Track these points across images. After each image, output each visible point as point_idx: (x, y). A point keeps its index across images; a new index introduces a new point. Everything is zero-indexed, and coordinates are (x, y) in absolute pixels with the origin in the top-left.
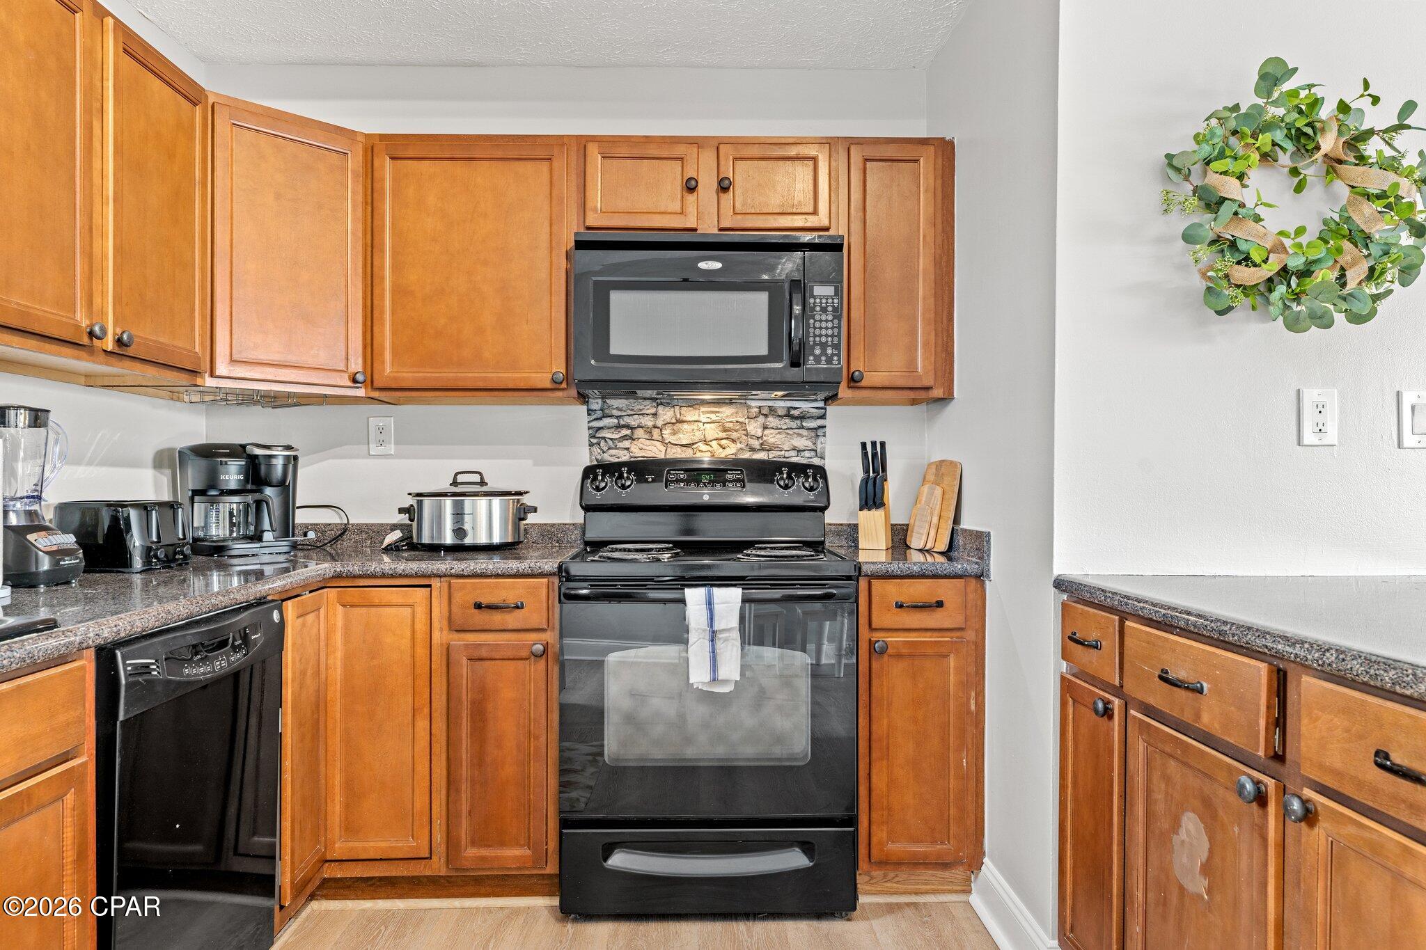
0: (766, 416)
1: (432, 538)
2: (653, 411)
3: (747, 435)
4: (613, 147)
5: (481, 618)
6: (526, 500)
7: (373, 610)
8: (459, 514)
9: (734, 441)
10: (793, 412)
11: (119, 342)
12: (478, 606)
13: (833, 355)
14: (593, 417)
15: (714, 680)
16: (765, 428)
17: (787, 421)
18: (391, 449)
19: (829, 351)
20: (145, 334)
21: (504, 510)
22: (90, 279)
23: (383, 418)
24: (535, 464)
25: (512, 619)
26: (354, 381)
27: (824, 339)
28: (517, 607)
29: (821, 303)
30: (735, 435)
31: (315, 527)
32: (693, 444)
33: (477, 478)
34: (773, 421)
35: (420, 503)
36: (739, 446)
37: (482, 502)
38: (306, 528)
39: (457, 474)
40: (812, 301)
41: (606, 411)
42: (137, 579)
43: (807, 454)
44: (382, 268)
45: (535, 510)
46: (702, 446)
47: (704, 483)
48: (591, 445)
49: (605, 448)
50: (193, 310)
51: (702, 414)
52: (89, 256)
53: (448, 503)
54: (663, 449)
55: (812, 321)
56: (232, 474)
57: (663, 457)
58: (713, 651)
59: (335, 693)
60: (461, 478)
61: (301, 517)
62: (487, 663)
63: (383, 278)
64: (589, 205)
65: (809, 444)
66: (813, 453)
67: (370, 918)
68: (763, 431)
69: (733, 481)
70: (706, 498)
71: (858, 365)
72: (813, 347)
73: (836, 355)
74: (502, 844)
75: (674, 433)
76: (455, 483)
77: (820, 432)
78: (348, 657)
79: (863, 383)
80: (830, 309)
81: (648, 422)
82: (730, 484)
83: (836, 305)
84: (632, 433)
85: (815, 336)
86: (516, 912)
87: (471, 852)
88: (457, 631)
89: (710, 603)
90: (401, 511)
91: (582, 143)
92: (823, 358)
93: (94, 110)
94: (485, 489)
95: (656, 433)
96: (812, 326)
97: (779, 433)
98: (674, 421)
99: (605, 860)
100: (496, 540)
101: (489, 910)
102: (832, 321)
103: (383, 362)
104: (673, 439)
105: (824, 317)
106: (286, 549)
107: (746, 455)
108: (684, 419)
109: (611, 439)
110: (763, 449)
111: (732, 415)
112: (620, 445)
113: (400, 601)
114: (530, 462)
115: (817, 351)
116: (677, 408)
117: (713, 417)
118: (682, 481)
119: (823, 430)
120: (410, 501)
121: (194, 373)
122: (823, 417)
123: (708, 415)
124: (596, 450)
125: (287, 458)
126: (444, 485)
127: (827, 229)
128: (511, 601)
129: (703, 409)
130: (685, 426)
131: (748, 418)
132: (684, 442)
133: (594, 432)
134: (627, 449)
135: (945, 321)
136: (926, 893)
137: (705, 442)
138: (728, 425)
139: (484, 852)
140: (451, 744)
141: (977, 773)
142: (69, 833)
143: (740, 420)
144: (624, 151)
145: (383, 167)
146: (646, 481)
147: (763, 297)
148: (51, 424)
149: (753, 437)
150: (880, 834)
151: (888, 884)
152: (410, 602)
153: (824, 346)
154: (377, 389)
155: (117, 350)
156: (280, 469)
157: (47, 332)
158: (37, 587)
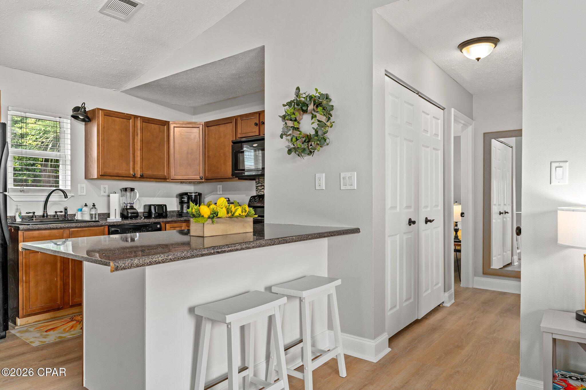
4: (242, 117)
11: (141, 175)
14: (257, 183)
18: (221, 192)
20: (147, 173)
23: (220, 186)
26: (201, 178)
44: (206, 152)
48: (256, 190)
49: (259, 191)
56: (185, 199)
63: (206, 154)
64: (239, 132)
91: (237, 117)
93: (135, 135)
103: (206, 174)
109: (260, 189)
121: (165, 179)
133: (257, 187)
145: (206, 129)
148: (135, 190)
154: (205, 180)
155: (141, 177)
156: (194, 197)
157: (123, 176)
158: (128, 219)
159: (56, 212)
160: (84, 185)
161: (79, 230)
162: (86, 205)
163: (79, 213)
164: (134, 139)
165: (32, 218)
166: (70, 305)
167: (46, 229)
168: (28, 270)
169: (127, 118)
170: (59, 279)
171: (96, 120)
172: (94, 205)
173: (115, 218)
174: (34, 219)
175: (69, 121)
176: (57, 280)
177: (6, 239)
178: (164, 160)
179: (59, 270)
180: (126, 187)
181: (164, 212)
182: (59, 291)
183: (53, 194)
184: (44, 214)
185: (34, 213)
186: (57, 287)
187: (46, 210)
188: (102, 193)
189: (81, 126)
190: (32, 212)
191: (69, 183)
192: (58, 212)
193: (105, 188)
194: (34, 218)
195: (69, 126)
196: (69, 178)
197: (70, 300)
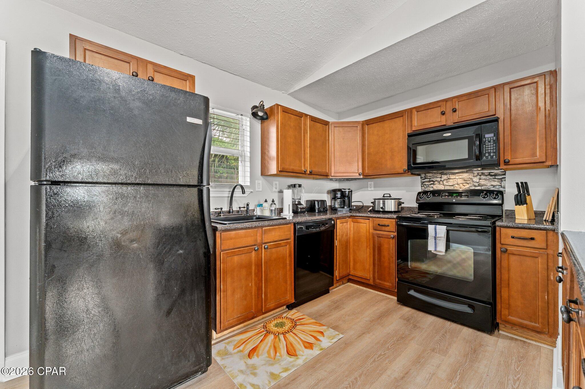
0: (480, 176)
1: (378, 209)
2: (440, 176)
3: (473, 182)
4: (418, 109)
5: (380, 228)
6: (401, 201)
7: (358, 224)
8: (384, 204)
9: (468, 184)
10: (491, 174)
11: (310, 172)
12: (379, 225)
13: (493, 155)
14: (422, 179)
15: (436, 250)
16: (480, 179)
17: (489, 177)
18: (373, 189)
19: (492, 154)
20: (316, 170)
21: (395, 203)
22: (305, 162)
23: (371, 183)
24: (407, 192)
25: (387, 229)
26: (360, 175)
27: (489, 151)
28: (388, 226)
29: (488, 139)
30: (468, 182)
31: (355, 206)
32: (454, 185)
33: (389, 195)
34: (483, 177)
35: (375, 201)
36: (470, 185)
37: (389, 201)
38: (354, 206)
39: (384, 194)
40: (484, 139)
41: (426, 177)
42: (317, 214)
43: (497, 187)
44: (365, 149)
45: (403, 203)
46: (456, 186)
47: (454, 196)
48: (422, 186)
49: (426, 187)
50: (326, 164)
51: (456, 176)
52: (305, 158)
53: (381, 201)
54: (444, 187)
55: (484, 146)
56: (339, 195)
57: (444, 189)
58: (435, 242)
59: (351, 240)
60: (385, 195)
61: (353, 204)
62: (381, 238)
63: (365, 152)
64: (413, 125)
65: (499, 184)
66: (500, 187)
67: (357, 289)
68: (479, 180)
69: (465, 196)
70: (454, 200)
71: (508, 157)
72: (485, 154)
73: (494, 155)
74: (385, 281)
75: (447, 182)
76: (384, 196)
77: (503, 180)
78: (354, 233)
79: (510, 163)
80: (492, 141)
81: (439, 179)
82: (463, 197)
83: (494, 139)
84: (434, 183)
85: (486, 150)
86: (389, 298)
87: (378, 281)
88: (375, 230)
89: (435, 229)
90: (372, 203)
91: (411, 110)
92: (489, 157)
93: (305, 132)
94: (391, 198)
95: (441, 182)
96: (484, 147)
97: (486, 181)
98: (447, 179)
99: (408, 292)
100: (393, 210)
101: (383, 296)
102: (493, 145)
103: (366, 170)
104: (447, 184)
105: (489, 144)
106: (348, 210)
107: (473, 188)
108: (451, 178)
109: (427, 185)
110: (479, 186)
111: (468, 176)
112: (430, 186)
113: (363, 222)
114: (405, 191)
115: (487, 155)
116: (448, 175)
117: (461, 177)
118: (447, 196)
119: (505, 179)
120: (373, 201)
121: (327, 176)
122: (505, 174)
123: (459, 177)
124: (423, 188)
125: (349, 191)
126: (381, 197)
127: (495, 115)
128: (386, 224)
129: (457, 175)
130: (451, 180)
131: (473, 176)
132: (450, 185)
133: (422, 183)
134: (432, 187)
135: (552, 137)
136: (532, 340)
137: (458, 184)
138: (466, 179)
139: (380, 282)
140: (374, 256)
141: (554, 303)
142: (288, 252)
143: (470, 177)
144: (422, 109)
145: (365, 127)
146: (435, 196)
147: (466, 141)
148: (302, 187)
149: (475, 182)
150: (505, 312)
151: (514, 331)
152: (366, 222)
153: (489, 153)
154: (364, 176)
155: (310, 173)
156: (347, 194)
157: (297, 172)
158: (298, 214)
159: (240, 208)
160: (260, 182)
161: (271, 228)
162: (266, 201)
163: (258, 208)
164: (304, 136)
165: (220, 214)
166: (263, 312)
167: (242, 229)
168: (226, 278)
169: (299, 115)
170: (253, 284)
171: (276, 115)
172: (273, 201)
173: (289, 213)
174: (222, 216)
175: (248, 119)
176: (251, 285)
177: (210, 246)
178: (326, 158)
179: (253, 274)
180: (295, 184)
181: (325, 207)
182: (253, 297)
183: (236, 190)
184: (230, 210)
185: (221, 209)
186: (252, 293)
187: (232, 206)
188: (274, 189)
189: (258, 124)
190: (220, 208)
191: (248, 179)
192: (242, 208)
193: (276, 184)
194: (222, 214)
195: (248, 124)
196: (248, 174)
197: (263, 307)
